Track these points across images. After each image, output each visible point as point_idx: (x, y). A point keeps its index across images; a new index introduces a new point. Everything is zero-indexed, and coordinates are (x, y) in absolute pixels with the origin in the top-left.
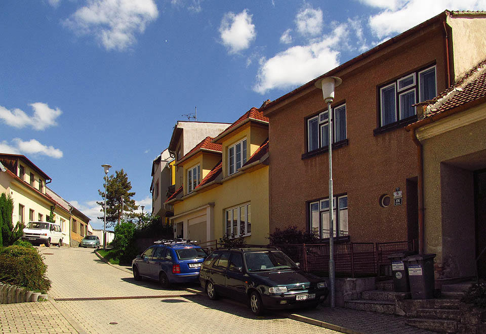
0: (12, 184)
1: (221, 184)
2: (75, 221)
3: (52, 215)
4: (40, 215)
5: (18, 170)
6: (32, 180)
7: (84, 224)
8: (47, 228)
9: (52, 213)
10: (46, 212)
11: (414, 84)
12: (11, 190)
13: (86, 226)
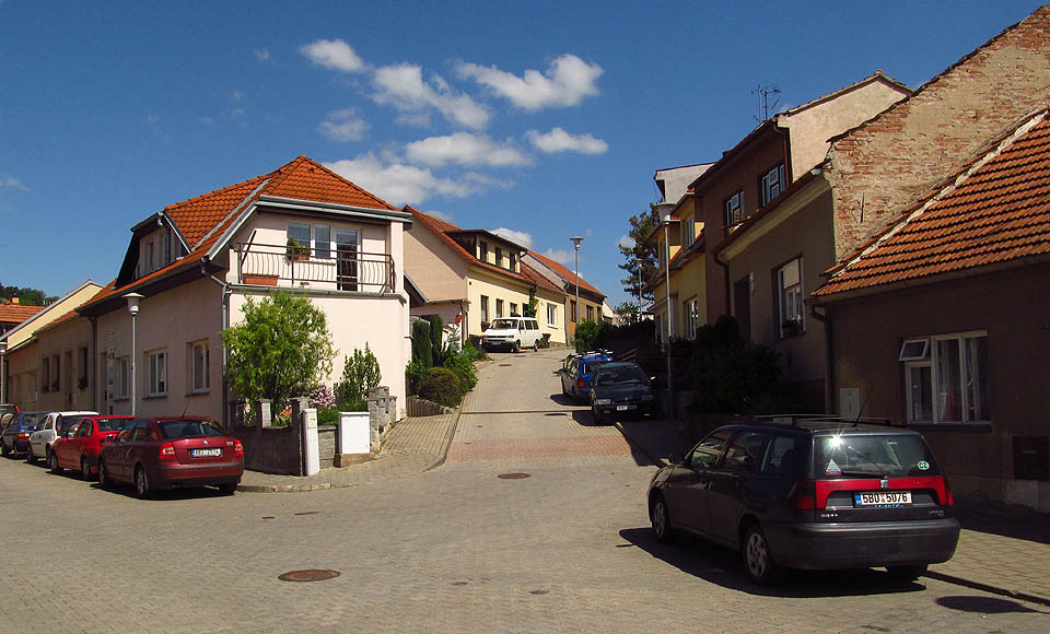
0: (470, 271)
1: (680, 269)
2: (573, 303)
3: (533, 302)
4: (513, 306)
5: (478, 249)
6: (499, 258)
7: (595, 305)
8: (514, 326)
9: (531, 299)
10: (522, 299)
11: (776, 180)
12: (469, 280)
13: (599, 309)
